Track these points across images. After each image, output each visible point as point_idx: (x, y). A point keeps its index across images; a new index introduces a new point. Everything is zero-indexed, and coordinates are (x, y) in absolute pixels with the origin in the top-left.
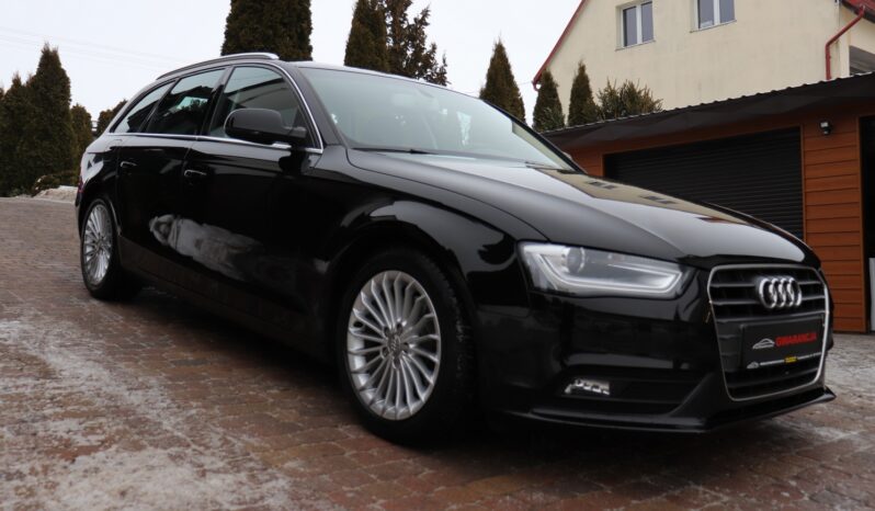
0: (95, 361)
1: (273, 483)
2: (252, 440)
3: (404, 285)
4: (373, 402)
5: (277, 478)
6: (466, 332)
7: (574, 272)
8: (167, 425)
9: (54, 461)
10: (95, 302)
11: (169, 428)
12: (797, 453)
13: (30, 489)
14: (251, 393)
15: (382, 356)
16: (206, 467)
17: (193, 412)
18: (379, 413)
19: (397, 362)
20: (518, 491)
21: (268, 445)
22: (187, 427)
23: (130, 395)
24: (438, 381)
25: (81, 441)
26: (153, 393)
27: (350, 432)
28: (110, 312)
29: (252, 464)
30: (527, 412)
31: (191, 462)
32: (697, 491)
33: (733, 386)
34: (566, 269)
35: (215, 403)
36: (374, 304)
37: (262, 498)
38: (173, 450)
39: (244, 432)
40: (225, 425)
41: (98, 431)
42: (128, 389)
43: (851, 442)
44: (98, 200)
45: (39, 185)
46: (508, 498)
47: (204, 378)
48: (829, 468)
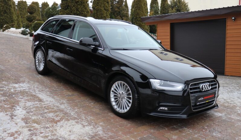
0: (49, 96)
1: (98, 128)
2: (91, 117)
3: (124, 85)
4: (116, 108)
5: (99, 127)
6: (138, 96)
7: (160, 85)
8: (72, 114)
9: (53, 124)
10: (40, 76)
11: (73, 115)
12: (209, 120)
13: (52, 131)
14: (87, 104)
15: (118, 99)
16: (84, 125)
17: (76, 110)
18: (118, 111)
19: (122, 100)
20: (148, 129)
21: (95, 119)
22: (77, 114)
23: (61, 106)
24: (131, 106)
25: (56, 119)
26: (66, 105)
27: (112, 115)
28: (45, 79)
29: (93, 124)
30: (150, 113)
31: (80, 123)
32: (185, 129)
33: (194, 108)
34: (159, 85)
35: (80, 107)
36: (117, 87)
37: (97, 132)
38: (76, 120)
39: (89, 115)
40: (84, 113)
41: (59, 116)
42: (60, 104)
43: (222, 116)
44: (39, 49)
45: (5, 27)
46: (146, 131)
47: (76, 100)
48: (215, 124)
